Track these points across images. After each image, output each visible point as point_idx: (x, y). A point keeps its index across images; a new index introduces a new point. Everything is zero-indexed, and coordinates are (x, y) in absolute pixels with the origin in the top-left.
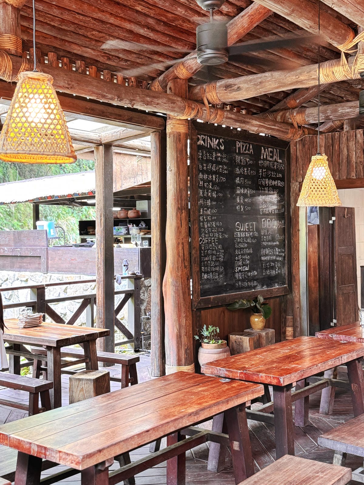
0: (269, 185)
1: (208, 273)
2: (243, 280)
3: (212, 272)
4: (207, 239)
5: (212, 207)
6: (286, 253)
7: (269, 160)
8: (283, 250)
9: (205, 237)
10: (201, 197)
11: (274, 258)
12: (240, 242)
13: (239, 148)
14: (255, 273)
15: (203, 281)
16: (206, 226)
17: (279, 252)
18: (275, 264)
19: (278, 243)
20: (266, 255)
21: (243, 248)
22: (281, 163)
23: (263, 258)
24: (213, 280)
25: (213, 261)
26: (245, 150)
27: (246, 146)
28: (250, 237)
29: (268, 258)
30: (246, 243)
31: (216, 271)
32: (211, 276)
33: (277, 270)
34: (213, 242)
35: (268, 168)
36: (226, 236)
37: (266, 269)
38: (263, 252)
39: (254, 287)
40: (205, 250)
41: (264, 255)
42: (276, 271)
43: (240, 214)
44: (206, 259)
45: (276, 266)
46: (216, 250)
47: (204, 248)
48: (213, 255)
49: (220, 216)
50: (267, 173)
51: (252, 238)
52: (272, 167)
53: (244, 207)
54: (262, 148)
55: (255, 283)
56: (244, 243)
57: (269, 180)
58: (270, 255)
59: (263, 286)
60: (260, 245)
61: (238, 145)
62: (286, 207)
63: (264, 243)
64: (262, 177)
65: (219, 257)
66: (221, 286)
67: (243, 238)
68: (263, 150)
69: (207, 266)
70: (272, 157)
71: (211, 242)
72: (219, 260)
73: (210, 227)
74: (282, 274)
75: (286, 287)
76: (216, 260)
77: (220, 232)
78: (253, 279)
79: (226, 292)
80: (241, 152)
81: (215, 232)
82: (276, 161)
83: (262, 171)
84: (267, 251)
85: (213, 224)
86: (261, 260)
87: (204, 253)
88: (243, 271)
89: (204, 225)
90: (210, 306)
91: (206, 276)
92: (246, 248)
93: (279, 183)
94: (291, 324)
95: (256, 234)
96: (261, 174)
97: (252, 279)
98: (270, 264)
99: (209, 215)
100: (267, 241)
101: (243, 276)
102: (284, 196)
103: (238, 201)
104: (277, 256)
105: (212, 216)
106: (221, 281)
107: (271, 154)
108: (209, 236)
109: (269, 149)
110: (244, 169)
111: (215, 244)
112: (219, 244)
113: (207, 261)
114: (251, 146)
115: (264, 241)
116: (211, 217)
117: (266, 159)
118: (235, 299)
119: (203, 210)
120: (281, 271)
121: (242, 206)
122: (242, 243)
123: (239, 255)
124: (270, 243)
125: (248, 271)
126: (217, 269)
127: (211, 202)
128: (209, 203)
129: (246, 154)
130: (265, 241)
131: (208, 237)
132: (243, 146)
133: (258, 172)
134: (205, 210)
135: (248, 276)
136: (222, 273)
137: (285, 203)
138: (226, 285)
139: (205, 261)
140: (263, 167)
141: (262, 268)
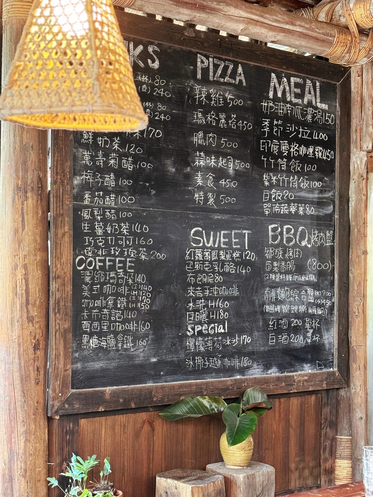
0: (289, 153)
1: (101, 334)
2: (208, 354)
3: (116, 333)
4: (100, 261)
5: (119, 191)
6: (335, 299)
7: (291, 103)
8: (329, 294)
9: (95, 255)
10: (86, 167)
11: (302, 309)
12: (202, 272)
13: (205, 71)
14: (247, 339)
15: (86, 353)
16: (99, 232)
17: (316, 298)
18: (304, 322)
19: (312, 278)
20: (277, 302)
21: (212, 285)
22: (324, 111)
23: (269, 308)
24: (118, 350)
25: (119, 309)
26: (223, 75)
27: (226, 68)
28: (233, 261)
29: (285, 309)
30: (220, 274)
31: (126, 332)
32: (112, 342)
33: (309, 335)
34: (120, 268)
35: (288, 119)
36: (161, 256)
37: (279, 331)
38: (269, 294)
39: (242, 371)
40: (93, 284)
41: (273, 303)
42: (305, 337)
43: (205, 209)
44: (98, 303)
45: (308, 326)
46: (127, 284)
47: (92, 279)
48: (117, 295)
49: (144, 211)
50: (285, 129)
51: (237, 264)
52: (300, 117)
53: (218, 196)
54: (273, 75)
55: (245, 362)
56: (214, 273)
57: (290, 144)
58: (291, 303)
59: (267, 367)
60: (262, 281)
61: (202, 62)
62: (337, 202)
63: (273, 276)
64: (271, 136)
65: (137, 301)
66: (141, 366)
67: (211, 262)
68: (275, 80)
69: (100, 320)
70: (301, 96)
71: (113, 268)
72: (136, 309)
73: (111, 235)
74: (324, 345)
75: (333, 373)
76: (127, 308)
77: (143, 246)
78: (240, 352)
79: (156, 377)
80: (211, 78)
81: (127, 246)
82: (310, 104)
83: (271, 123)
84: (282, 294)
85: (120, 227)
86: (263, 313)
87: (91, 290)
88: (208, 335)
89: (92, 228)
90: (101, 409)
91: (94, 342)
92: (219, 285)
93: (320, 153)
94: (347, 452)
95: (251, 256)
96: (267, 130)
97: (235, 353)
98: (290, 323)
99: (110, 208)
100: (281, 273)
101: (210, 344)
102: (333, 179)
103: (200, 181)
104: (309, 305)
105: (117, 211)
106: (142, 355)
107: (298, 91)
108: (109, 255)
109: (292, 79)
110: (217, 116)
111: (125, 273)
112: (137, 272)
113: (101, 309)
114: (240, 70)
115: (271, 272)
116: (117, 213)
117: (284, 99)
118: (181, 395)
119: (93, 196)
120: (321, 337)
121: (210, 195)
122: (207, 273)
123: (200, 298)
124: (289, 278)
125: (224, 335)
126: (132, 327)
127: (116, 180)
128: (110, 180)
129: (225, 84)
130: (275, 273)
131: (106, 256)
132: (216, 66)
133: (258, 124)
134: (99, 196)
135: (224, 346)
136: (145, 336)
137: (334, 196)
138: (155, 363)
139: (94, 308)
140: (273, 116)
141: (266, 330)
